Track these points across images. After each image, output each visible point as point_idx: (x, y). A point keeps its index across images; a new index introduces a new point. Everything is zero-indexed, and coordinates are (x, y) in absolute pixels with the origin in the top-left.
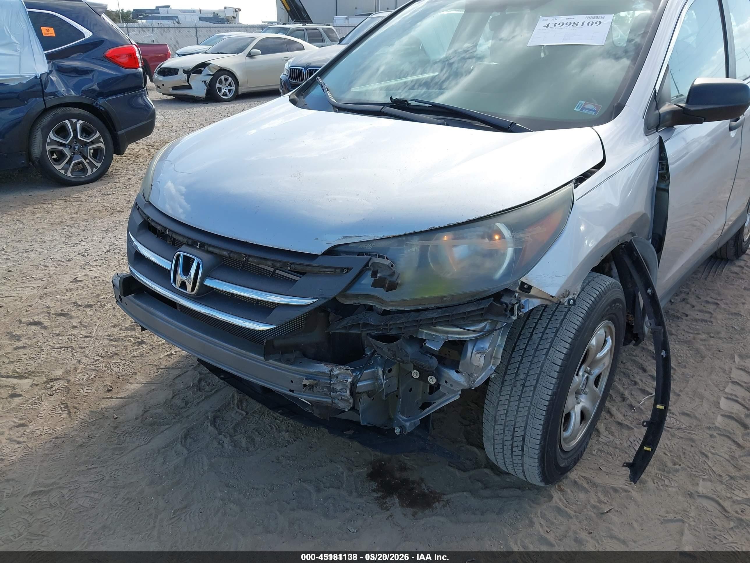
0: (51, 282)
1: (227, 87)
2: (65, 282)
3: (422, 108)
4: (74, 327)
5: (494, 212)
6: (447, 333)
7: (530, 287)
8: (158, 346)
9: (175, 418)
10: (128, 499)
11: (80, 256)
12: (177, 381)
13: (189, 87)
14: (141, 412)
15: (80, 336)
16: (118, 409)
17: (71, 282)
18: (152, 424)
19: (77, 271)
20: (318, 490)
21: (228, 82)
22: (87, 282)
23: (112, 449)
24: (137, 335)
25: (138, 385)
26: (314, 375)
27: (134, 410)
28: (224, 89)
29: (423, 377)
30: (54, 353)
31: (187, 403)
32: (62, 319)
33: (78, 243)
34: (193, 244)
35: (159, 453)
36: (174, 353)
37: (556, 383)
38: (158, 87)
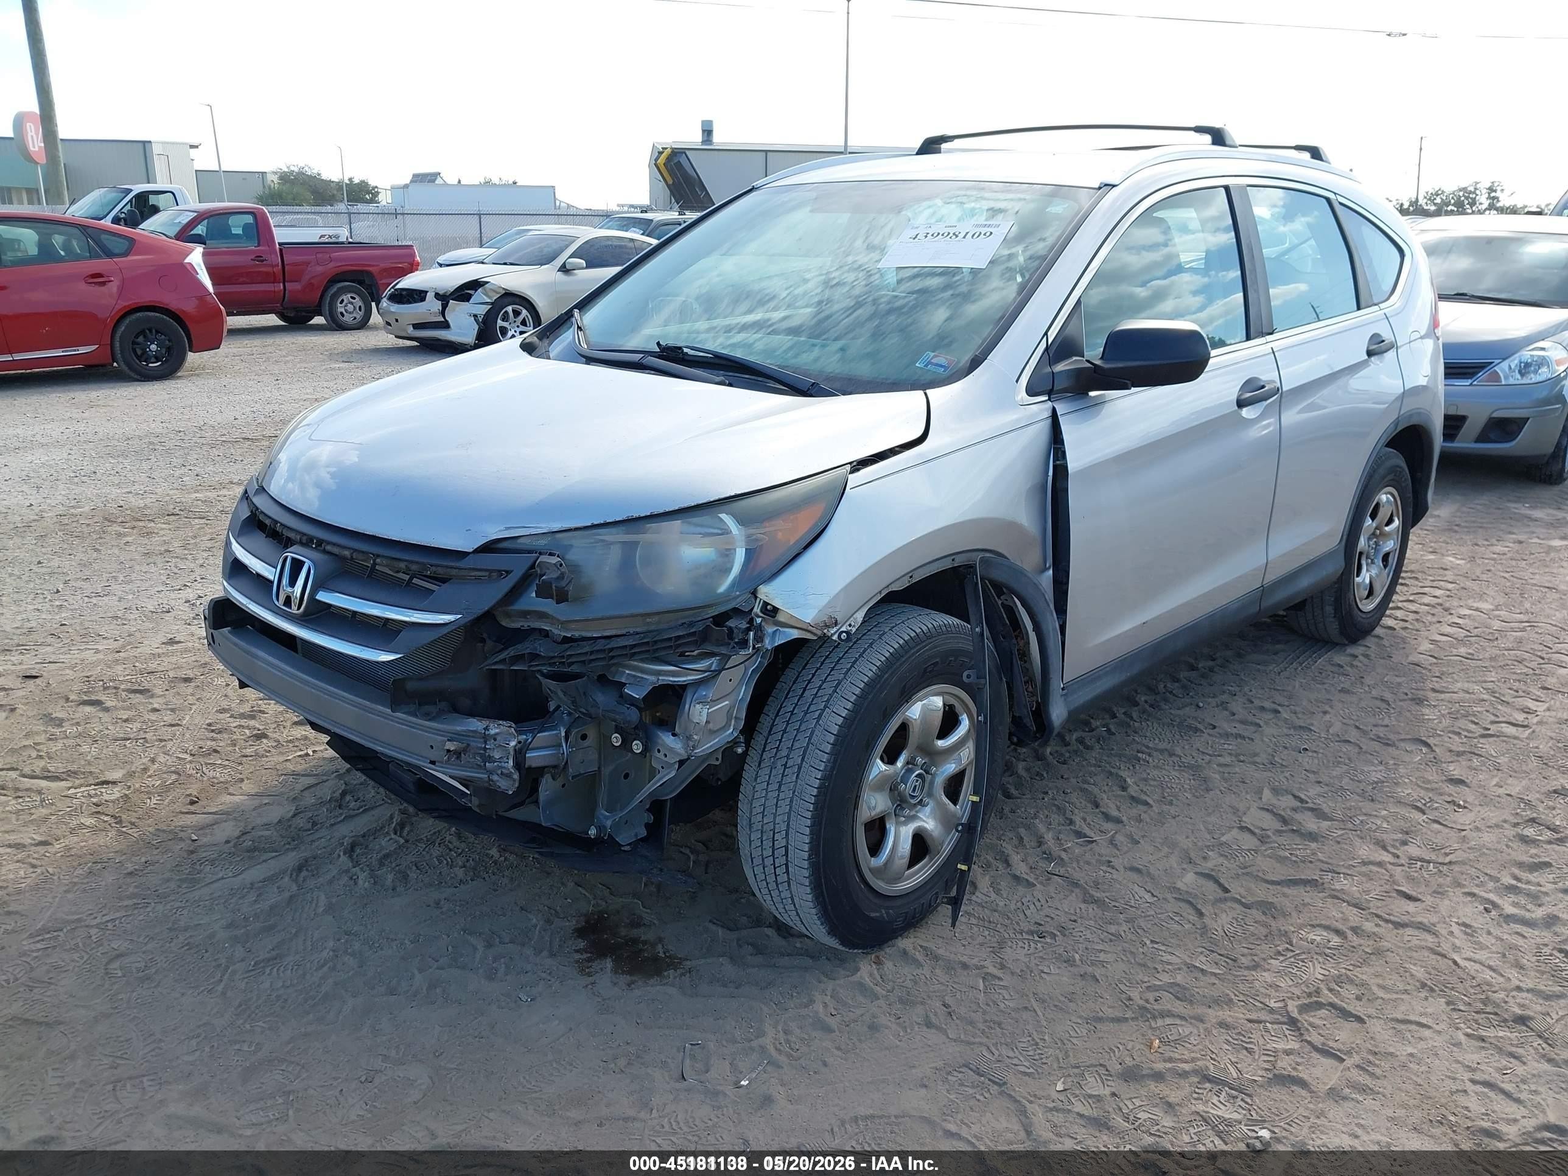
0: (130, 643)
1: (518, 327)
2: (153, 643)
3: (697, 359)
4: (156, 710)
5: (717, 498)
6: (659, 673)
7: (775, 610)
8: (287, 742)
9: (289, 843)
10: (187, 944)
11: (187, 604)
12: (306, 793)
13: (445, 325)
14: (237, 833)
15: (162, 723)
16: (201, 829)
17: (163, 643)
18: (249, 850)
19: (177, 627)
20: (489, 945)
21: (521, 318)
22: (190, 645)
23: (179, 880)
24: (257, 726)
25: (241, 797)
26: (463, 735)
27: (229, 830)
28: (513, 331)
29: (626, 744)
30: (115, 747)
31: (314, 824)
32: (138, 698)
33: (189, 584)
34: (307, 542)
35: (252, 889)
36: (311, 754)
37: (829, 761)
38: (388, 324)
